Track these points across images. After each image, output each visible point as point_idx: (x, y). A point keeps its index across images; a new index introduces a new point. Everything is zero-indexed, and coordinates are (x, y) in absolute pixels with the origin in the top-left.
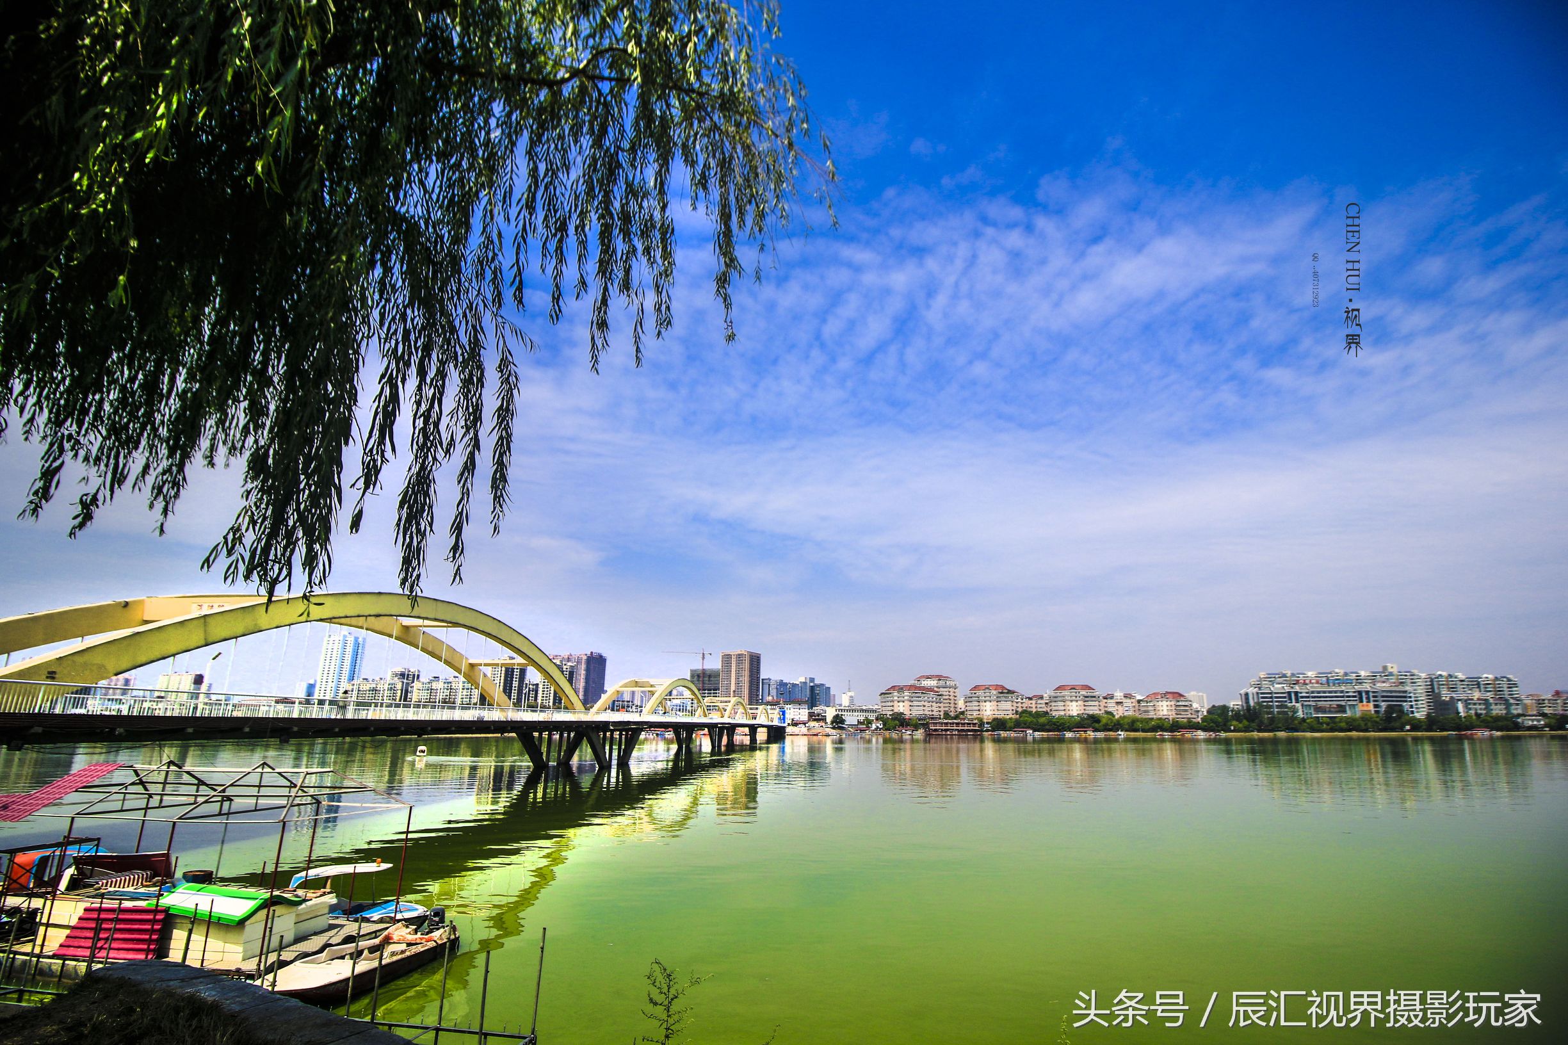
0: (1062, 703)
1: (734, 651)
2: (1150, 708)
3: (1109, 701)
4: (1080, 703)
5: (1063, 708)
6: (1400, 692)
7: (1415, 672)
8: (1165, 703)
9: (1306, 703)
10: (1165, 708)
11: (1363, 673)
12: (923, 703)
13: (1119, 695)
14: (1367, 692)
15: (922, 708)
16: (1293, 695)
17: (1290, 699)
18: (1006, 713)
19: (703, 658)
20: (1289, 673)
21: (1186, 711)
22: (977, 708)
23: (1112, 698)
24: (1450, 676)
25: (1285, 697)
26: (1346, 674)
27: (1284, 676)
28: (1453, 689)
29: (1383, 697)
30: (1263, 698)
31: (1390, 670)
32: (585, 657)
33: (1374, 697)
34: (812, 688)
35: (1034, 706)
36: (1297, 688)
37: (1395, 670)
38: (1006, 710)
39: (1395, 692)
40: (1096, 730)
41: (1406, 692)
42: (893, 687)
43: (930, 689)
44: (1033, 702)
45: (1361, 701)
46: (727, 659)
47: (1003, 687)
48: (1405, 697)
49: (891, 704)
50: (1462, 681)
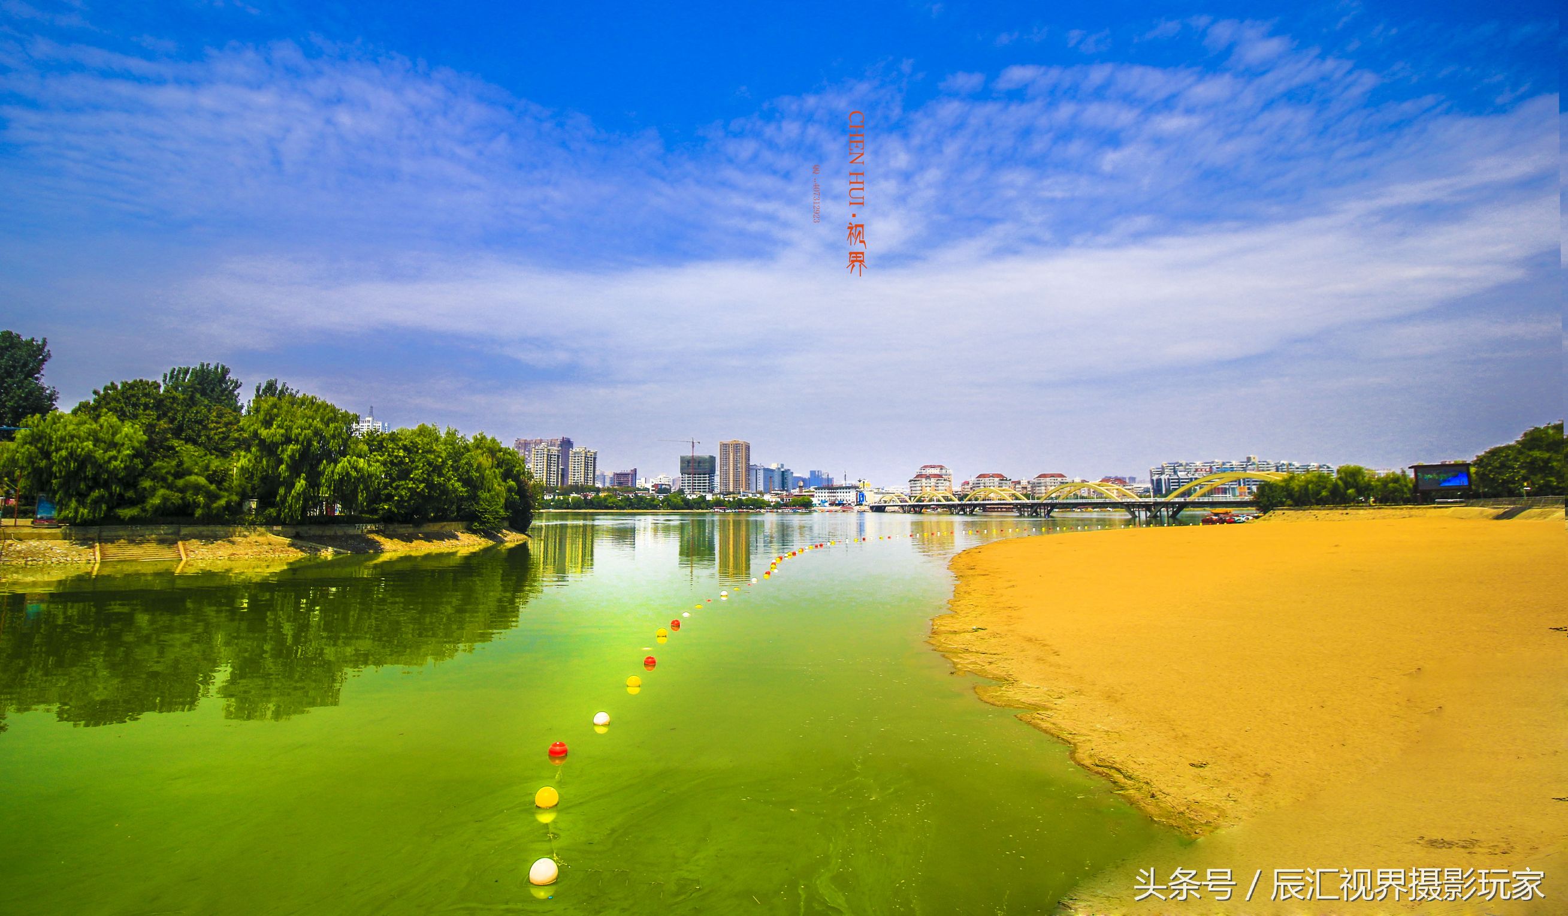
11: (1234, 463)
19: (693, 447)
26: (1224, 464)
31: (1252, 460)
37: (1256, 461)
45: (1240, 485)
46: (724, 447)
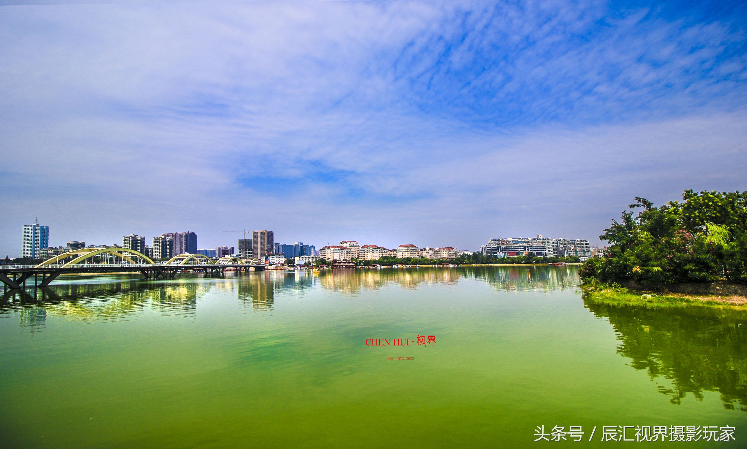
0: (402, 253)
1: (259, 230)
2: (439, 254)
3: (424, 251)
4: (409, 252)
5: (402, 255)
6: (541, 247)
7: (549, 238)
8: (445, 252)
9: (504, 252)
10: (445, 254)
11: (529, 239)
12: (339, 254)
13: (428, 249)
14: (528, 247)
15: (339, 256)
16: (499, 248)
17: (498, 250)
18: (377, 257)
19: (245, 234)
20: (501, 239)
21: (453, 255)
22: (364, 256)
23: (425, 250)
24: (564, 240)
25: (496, 249)
26: (523, 239)
27: (499, 240)
28: (565, 245)
29: (534, 249)
30: (488, 249)
31: (540, 237)
32: (185, 234)
33: (530, 249)
34: (302, 248)
35: (392, 254)
36: (501, 245)
37: (541, 237)
38: (376, 256)
39: (539, 246)
40: (407, 264)
41: (543, 247)
42: (326, 247)
43: (346, 248)
44: (392, 252)
45: (525, 251)
46: (255, 234)
47: (376, 246)
48: (543, 249)
49: (325, 254)
50: (568, 242)
